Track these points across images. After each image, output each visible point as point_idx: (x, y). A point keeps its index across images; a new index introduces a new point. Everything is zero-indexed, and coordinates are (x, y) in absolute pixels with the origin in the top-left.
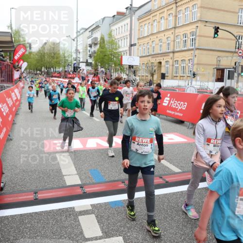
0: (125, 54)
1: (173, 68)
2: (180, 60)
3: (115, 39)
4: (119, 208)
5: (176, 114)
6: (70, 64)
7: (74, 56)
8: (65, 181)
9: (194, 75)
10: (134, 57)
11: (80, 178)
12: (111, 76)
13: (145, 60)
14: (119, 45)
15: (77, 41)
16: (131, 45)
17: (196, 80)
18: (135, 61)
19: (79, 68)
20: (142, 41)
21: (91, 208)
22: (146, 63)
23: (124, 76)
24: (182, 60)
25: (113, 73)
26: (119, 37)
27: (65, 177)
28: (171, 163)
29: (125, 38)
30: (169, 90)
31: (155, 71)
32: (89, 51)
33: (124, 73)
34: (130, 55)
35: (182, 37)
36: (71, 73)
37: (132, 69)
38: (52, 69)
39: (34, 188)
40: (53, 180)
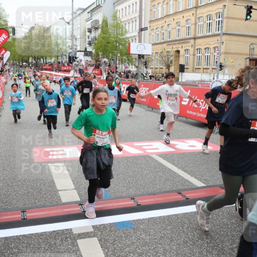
0: (134, 41)
1: (194, 58)
2: (203, 48)
3: (121, 22)
4: (127, 230)
5: (199, 115)
6: (64, 53)
7: (69, 43)
8: (60, 197)
9: (221, 66)
10: (144, 44)
11: (79, 194)
12: (116, 68)
13: (159, 48)
14: (126, 30)
15: (73, 24)
16: (141, 30)
17: (224, 74)
18: (146, 49)
19: (76, 58)
20: (154, 25)
21: (92, 230)
22: (160, 52)
23: (133, 69)
24: (206, 49)
25: (119, 64)
26: (126, 19)
27: (59, 192)
28: (192, 176)
29: (134, 20)
30: (189, 85)
31: (171, 62)
32: (89, 37)
33: (132, 65)
34: (140, 41)
35: (205, 19)
36: (66, 64)
37: (142, 60)
38: (42, 60)
39: (21, 206)
40: (45, 196)
